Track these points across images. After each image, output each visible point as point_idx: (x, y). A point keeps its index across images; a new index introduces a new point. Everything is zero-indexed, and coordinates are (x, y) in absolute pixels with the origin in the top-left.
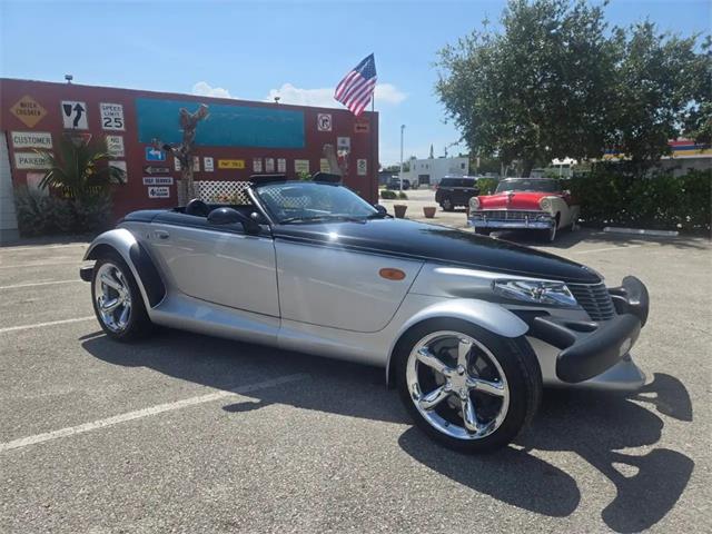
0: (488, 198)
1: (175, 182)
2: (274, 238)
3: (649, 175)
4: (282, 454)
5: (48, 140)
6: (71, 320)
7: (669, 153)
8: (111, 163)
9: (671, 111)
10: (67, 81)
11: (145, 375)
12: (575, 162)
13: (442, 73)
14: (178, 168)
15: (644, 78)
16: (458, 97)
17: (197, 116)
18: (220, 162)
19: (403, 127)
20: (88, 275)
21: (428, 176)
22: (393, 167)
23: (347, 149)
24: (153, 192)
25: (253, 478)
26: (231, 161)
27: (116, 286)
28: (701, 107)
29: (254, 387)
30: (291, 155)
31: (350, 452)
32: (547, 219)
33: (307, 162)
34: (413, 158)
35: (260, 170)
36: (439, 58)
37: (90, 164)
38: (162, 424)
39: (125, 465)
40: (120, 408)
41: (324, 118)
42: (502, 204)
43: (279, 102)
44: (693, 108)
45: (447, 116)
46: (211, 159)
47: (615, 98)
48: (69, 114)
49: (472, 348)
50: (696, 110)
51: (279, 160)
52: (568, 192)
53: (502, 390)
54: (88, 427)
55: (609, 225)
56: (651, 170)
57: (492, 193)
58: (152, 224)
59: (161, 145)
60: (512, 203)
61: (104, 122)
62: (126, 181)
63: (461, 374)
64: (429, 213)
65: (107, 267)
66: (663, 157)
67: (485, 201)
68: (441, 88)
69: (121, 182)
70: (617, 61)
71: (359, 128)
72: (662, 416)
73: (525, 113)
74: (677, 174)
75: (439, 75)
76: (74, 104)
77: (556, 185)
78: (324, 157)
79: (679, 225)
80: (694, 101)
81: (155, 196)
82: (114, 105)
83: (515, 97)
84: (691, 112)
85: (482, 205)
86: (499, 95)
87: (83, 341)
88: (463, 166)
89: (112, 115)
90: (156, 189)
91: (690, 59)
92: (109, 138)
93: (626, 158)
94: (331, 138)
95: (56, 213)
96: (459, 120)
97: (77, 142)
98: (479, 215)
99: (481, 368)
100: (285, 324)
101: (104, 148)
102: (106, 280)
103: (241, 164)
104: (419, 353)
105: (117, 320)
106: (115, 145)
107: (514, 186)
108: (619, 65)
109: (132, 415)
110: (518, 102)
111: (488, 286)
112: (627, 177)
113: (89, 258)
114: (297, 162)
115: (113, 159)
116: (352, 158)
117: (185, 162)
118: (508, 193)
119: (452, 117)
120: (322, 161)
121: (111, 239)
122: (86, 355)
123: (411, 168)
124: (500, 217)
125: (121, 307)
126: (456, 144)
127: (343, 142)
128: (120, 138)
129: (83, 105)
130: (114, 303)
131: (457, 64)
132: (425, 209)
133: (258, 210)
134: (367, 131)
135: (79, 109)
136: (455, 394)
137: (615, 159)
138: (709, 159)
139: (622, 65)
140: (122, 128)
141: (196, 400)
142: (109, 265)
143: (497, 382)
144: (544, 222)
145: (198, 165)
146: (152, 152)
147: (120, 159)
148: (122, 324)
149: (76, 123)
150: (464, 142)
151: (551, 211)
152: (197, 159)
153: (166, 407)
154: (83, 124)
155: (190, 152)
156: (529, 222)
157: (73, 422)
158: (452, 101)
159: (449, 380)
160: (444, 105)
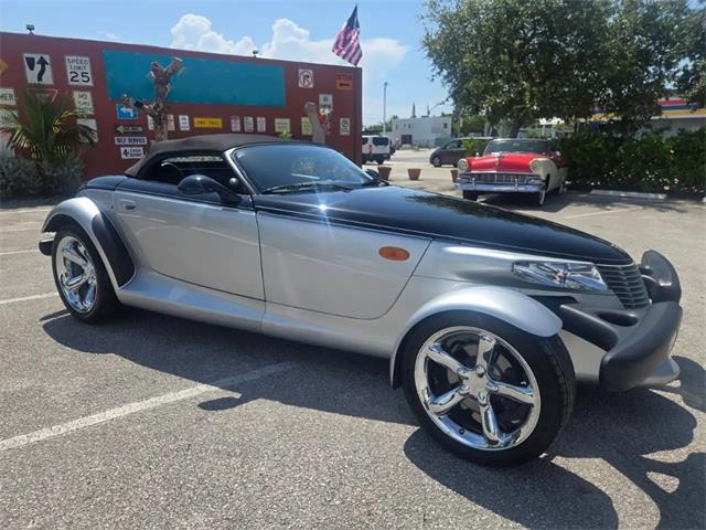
0: (477, 159)
1: (149, 143)
2: (256, 210)
3: (638, 136)
4: (271, 469)
5: (11, 96)
6: (34, 297)
7: (659, 113)
8: (80, 122)
9: (663, 69)
10: (28, 32)
11: (113, 364)
12: (562, 122)
13: (429, 26)
14: (151, 127)
15: (637, 34)
16: (446, 52)
17: (170, 71)
18: (196, 120)
19: (386, 84)
20: (47, 248)
21: (410, 136)
22: (375, 127)
23: (329, 107)
24: (126, 152)
25: (237, 503)
26: (207, 120)
27: (80, 261)
28: (695, 66)
29: (237, 380)
30: (271, 113)
31: (350, 465)
32: (537, 182)
33: (288, 121)
34: (395, 117)
35: (239, 129)
36: (426, 10)
37: (57, 122)
38: (130, 429)
39: (85, 486)
40: (83, 409)
41: (305, 74)
42: (491, 166)
43: (258, 56)
44: (687, 66)
45: (434, 73)
46: (187, 117)
47: (607, 54)
48: (32, 68)
49: (495, 346)
50: (690, 68)
51: (259, 119)
52: (558, 153)
53: (531, 396)
54: (44, 434)
55: (596, 187)
56: (640, 131)
57: (481, 155)
58: (117, 192)
59: (132, 102)
60: (502, 165)
61: (70, 76)
62: (96, 140)
63: (481, 376)
64: (414, 174)
65: (67, 240)
66: (653, 118)
67: (474, 163)
68: (429, 43)
69: (91, 142)
70: (609, 16)
71: (341, 85)
72: (694, 412)
73: (514, 70)
74: (667, 135)
75: (426, 29)
76: (37, 58)
77: (545, 147)
78: (306, 115)
79: (667, 188)
80: (687, 59)
81: (129, 157)
82: (80, 58)
83: (504, 53)
84: (684, 70)
85: (471, 167)
86: (488, 50)
87: (45, 322)
88: (445, 126)
89: (79, 69)
90: (128, 149)
91: (685, 14)
92: (76, 94)
93: (615, 118)
94: (312, 95)
95: (23, 176)
96: (445, 77)
97: (42, 98)
98: (467, 177)
99: (504, 369)
100: (270, 308)
101: (71, 105)
102: (67, 255)
103: (218, 123)
104: (430, 350)
105: (82, 299)
106: (83, 102)
107: (503, 148)
108: (611, 20)
109: (97, 418)
110: (507, 58)
111: (505, 269)
112: (617, 139)
113: (48, 229)
114: (277, 120)
115: (82, 117)
116: (334, 118)
117: (159, 121)
118: (497, 154)
119: (439, 73)
120: (303, 119)
121: (70, 209)
122: (48, 339)
123: (394, 128)
124: (489, 179)
125: (86, 285)
126: (443, 103)
127: (325, 99)
128: (88, 94)
129: (47, 58)
130: (77, 281)
131: (445, 17)
132: (410, 171)
133: (236, 176)
134: (350, 88)
135: (43, 62)
136: (472, 397)
137: (605, 120)
138: (703, 119)
139: (615, 20)
140: (90, 84)
141: (171, 397)
142: (70, 238)
143: (525, 386)
144: (535, 185)
145: (173, 124)
146: (124, 110)
147: (89, 117)
148: (88, 304)
149: (40, 78)
150: (451, 101)
151: (541, 173)
152: (172, 117)
153: (135, 407)
154: (48, 79)
155: (163, 109)
156: (519, 185)
157: (27, 428)
158: (440, 56)
159: (465, 382)
160: (431, 61)
